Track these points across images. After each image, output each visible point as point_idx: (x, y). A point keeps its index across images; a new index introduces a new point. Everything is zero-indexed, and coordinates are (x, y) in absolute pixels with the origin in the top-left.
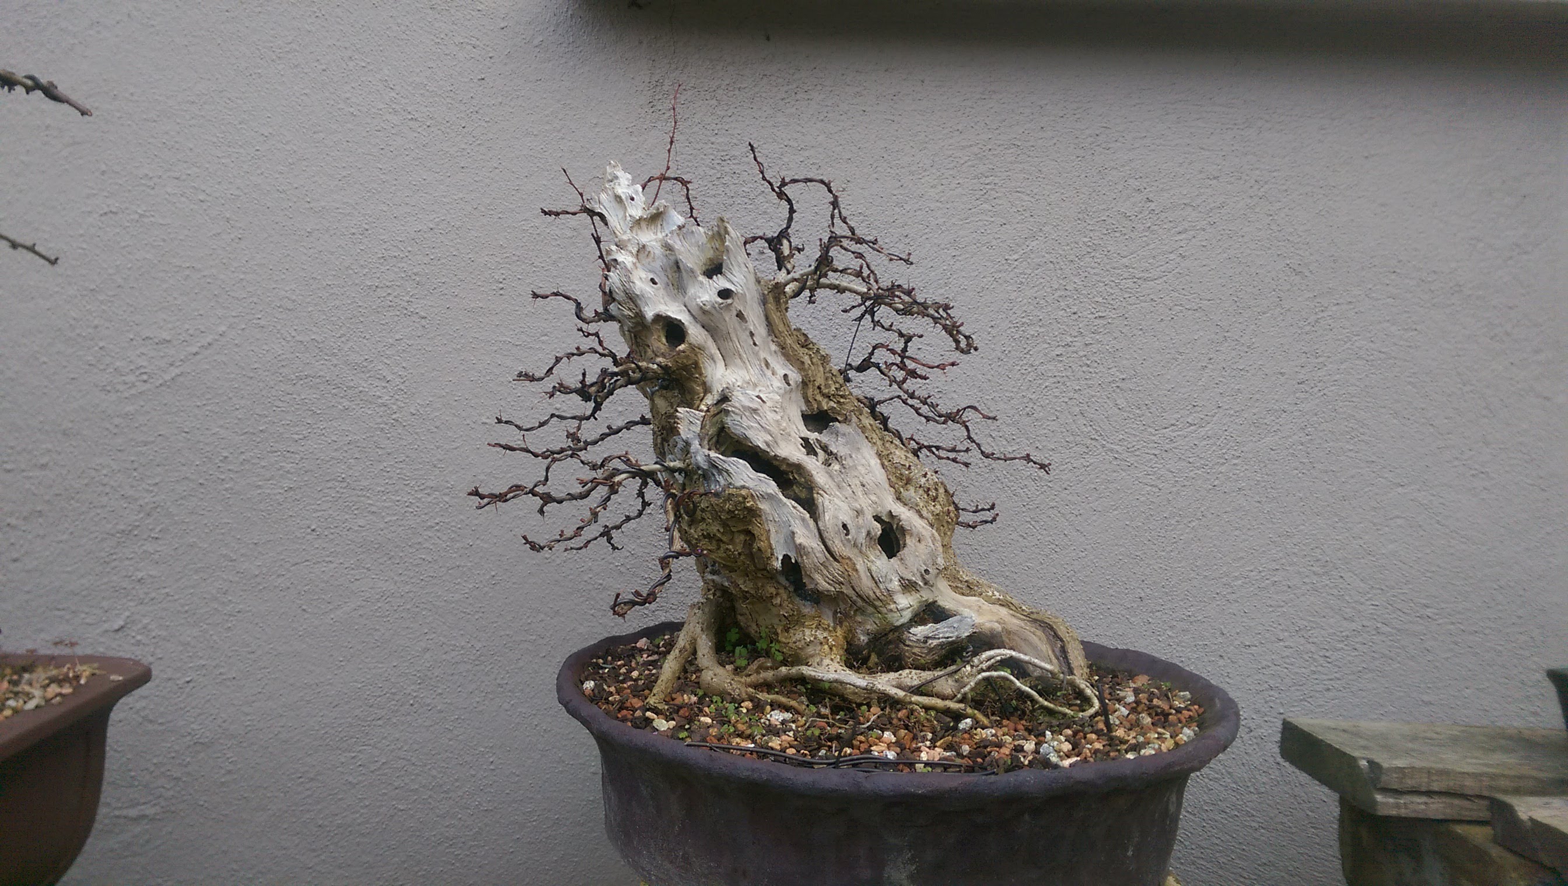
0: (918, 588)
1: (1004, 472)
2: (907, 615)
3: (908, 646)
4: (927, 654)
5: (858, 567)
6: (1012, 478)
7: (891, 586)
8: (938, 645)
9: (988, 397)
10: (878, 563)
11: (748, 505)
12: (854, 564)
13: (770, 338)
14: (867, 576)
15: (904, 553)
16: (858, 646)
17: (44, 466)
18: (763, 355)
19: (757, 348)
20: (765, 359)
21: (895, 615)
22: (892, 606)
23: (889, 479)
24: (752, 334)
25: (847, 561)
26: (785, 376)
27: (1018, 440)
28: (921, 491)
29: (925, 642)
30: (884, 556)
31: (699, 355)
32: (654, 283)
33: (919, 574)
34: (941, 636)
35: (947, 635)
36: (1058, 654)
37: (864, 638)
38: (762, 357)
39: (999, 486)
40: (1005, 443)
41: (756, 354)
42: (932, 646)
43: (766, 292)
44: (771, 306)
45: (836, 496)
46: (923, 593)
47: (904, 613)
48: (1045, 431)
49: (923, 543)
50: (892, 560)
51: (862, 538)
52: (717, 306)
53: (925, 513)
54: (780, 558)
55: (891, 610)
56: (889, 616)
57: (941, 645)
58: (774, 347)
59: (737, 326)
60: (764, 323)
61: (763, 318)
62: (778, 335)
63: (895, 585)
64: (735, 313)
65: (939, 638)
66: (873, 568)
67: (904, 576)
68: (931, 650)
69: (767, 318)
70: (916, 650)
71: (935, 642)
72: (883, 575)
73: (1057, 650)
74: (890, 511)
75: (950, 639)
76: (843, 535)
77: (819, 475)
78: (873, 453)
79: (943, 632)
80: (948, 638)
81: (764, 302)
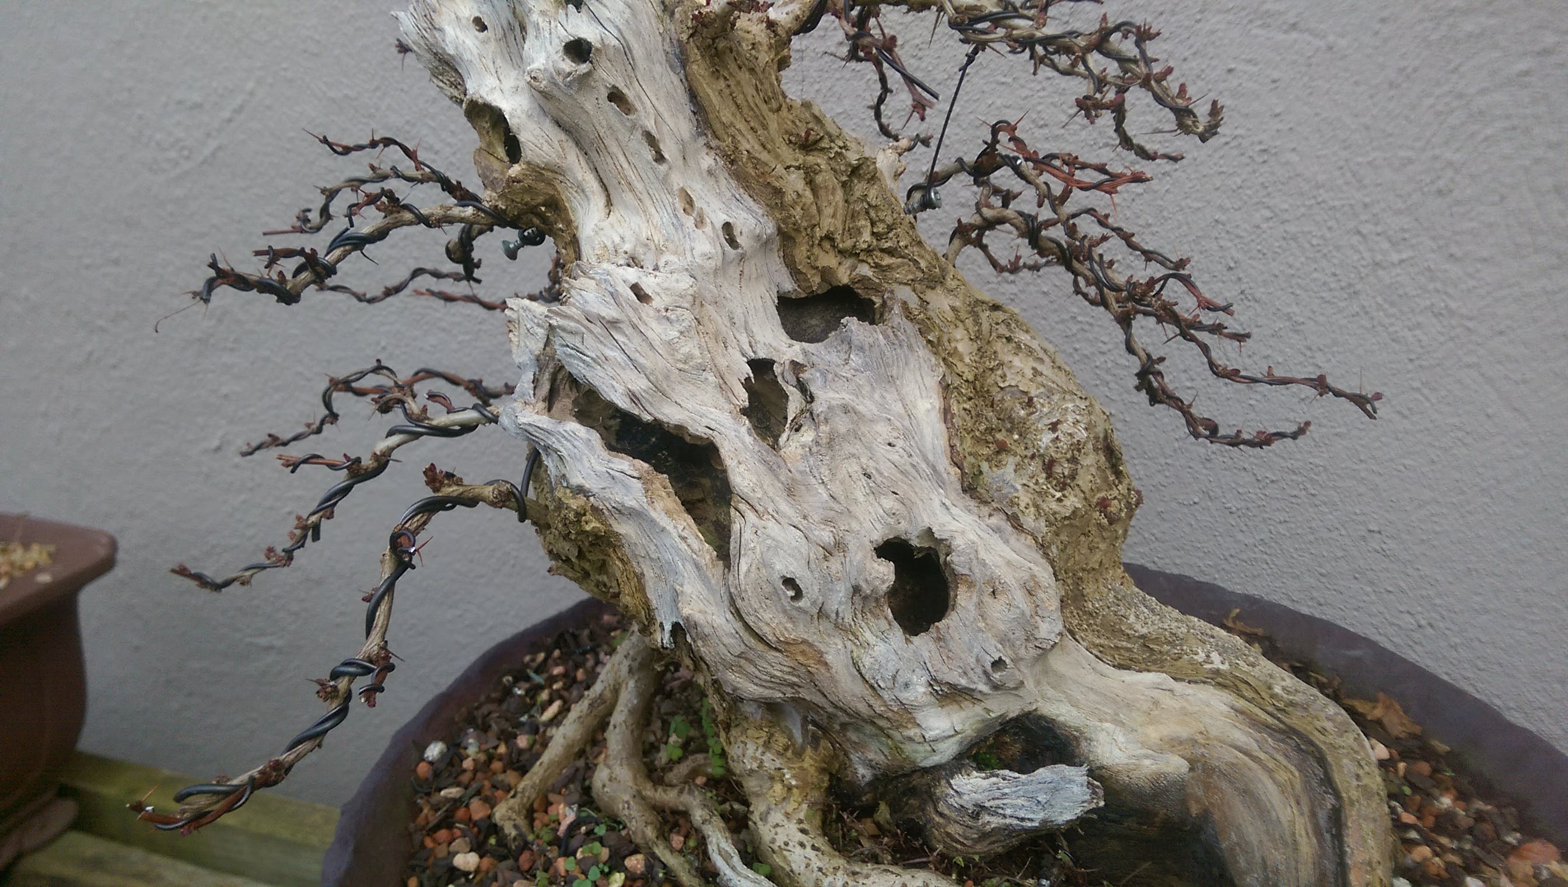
0: (979, 696)
1: (1379, 299)
2: (947, 751)
3: (941, 815)
4: (976, 841)
5: (829, 658)
6: (1392, 311)
7: (906, 696)
8: (999, 829)
9: (1360, 159)
10: (880, 649)
11: (588, 528)
12: (821, 653)
13: (702, 141)
14: (851, 675)
15: (950, 622)
16: (851, 784)
17: (116, 262)
18: (677, 180)
19: (663, 168)
20: (683, 191)
21: (920, 748)
22: (912, 732)
23: (952, 447)
24: (651, 140)
25: (803, 647)
26: (727, 227)
27: (1414, 241)
28: (1035, 467)
29: (976, 816)
30: (898, 632)
31: (556, 183)
32: (483, 28)
33: (979, 670)
34: (1008, 812)
35: (1022, 814)
36: (1323, 822)
37: (863, 773)
38: (676, 187)
39: (1364, 322)
40: (1386, 245)
41: (665, 181)
42: (988, 828)
43: (684, 37)
44: (699, 68)
45: (777, 517)
46: (989, 704)
47: (941, 746)
48: (1474, 224)
49: (1002, 599)
50: (916, 640)
51: (838, 600)
52: (559, 80)
53: (1029, 520)
54: (668, 627)
55: (910, 739)
56: (908, 748)
57: (1008, 831)
58: (707, 161)
59: (614, 120)
60: (688, 108)
61: (682, 97)
62: (720, 132)
63: (919, 691)
64: (604, 93)
65: (1004, 816)
66: (867, 661)
67: (939, 677)
68: (984, 836)
69: (693, 96)
70: (954, 829)
71: (995, 822)
72: (888, 675)
73: (1322, 816)
74: (930, 529)
75: (1029, 824)
76: (786, 602)
77: (742, 467)
78: (932, 381)
79: (1013, 806)
80: (1023, 819)
81: (682, 60)
